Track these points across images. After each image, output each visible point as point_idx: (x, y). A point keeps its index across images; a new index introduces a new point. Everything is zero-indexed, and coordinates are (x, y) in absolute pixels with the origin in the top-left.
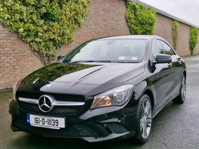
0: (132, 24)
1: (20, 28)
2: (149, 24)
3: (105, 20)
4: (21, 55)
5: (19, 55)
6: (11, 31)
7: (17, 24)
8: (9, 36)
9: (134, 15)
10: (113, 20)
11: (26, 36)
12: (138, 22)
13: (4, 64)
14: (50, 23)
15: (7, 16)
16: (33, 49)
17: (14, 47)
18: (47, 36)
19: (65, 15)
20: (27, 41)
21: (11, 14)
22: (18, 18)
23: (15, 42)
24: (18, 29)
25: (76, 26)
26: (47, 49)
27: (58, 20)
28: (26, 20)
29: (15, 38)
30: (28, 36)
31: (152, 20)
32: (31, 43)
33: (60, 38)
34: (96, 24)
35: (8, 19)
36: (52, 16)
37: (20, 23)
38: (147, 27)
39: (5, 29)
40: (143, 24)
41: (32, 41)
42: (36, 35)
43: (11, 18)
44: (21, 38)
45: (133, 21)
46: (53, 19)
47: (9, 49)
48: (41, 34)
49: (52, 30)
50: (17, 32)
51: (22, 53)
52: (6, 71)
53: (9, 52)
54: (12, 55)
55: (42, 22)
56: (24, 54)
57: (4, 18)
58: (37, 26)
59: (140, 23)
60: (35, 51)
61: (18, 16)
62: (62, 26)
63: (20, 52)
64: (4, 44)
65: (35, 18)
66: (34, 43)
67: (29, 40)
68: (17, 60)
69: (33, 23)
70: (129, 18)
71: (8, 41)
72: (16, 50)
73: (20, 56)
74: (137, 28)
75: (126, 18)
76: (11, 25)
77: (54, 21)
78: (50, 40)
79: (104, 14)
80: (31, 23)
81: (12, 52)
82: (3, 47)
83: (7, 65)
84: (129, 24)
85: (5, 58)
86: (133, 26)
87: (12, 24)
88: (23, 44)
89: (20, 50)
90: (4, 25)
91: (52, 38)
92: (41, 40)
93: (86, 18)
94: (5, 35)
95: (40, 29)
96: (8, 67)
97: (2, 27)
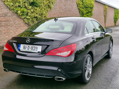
0: (80, 7)
1: (19, 11)
2: (90, 8)
3: (65, 5)
6: (13, 12)
7: (17, 8)
8: (12, 15)
9: (82, 2)
10: (69, 5)
11: (21, 15)
12: (84, 6)
13: (10, 31)
14: (35, 8)
15: (12, 4)
16: (25, 22)
17: (15, 21)
18: (33, 15)
19: (43, 3)
20: (22, 18)
21: (14, 3)
22: (18, 5)
23: (16, 18)
24: (17, 11)
25: (49, 10)
26: (33, 23)
27: (39, 6)
28: (21, 6)
29: (16, 16)
30: (22, 15)
31: (92, 5)
32: (24, 19)
33: (40, 16)
34: (60, 8)
35: (12, 5)
36: (36, 4)
37: (18, 8)
38: (89, 9)
40: (87, 8)
41: (25, 18)
42: (27, 15)
43: (14, 5)
44: (19, 16)
45: (81, 6)
46: (37, 5)
47: (12, 22)
48: (30, 14)
49: (36, 12)
50: (17, 13)
51: (19, 25)
52: (11, 35)
53: (12, 24)
54: (14, 26)
55: (30, 7)
56: (20, 25)
57: (10, 5)
58: (28, 9)
59: (85, 7)
60: (26, 24)
61: (17, 4)
62: (41, 9)
63: (18, 24)
64: (10, 20)
65: (26, 5)
66: (26, 19)
67: (23, 17)
68: (17, 29)
69: (26, 7)
70: (79, 4)
71: (12, 18)
72: (16, 23)
73: (18, 26)
74: (83, 10)
75: (77, 4)
76: (14, 9)
77: (37, 7)
78: (35, 17)
79: (65, 2)
80: (24, 8)
81: (14, 24)
83: (11, 31)
84: (79, 7)
85: (10, 27)
86: (81, 9)
88: (20, 20)
89: (18, 23)
90: (10, 9)
91: (36, 16)
92: (30, 18)
93: (54, 4)
94: (10, 15)
95: (29, 11)
97: (9, 10)
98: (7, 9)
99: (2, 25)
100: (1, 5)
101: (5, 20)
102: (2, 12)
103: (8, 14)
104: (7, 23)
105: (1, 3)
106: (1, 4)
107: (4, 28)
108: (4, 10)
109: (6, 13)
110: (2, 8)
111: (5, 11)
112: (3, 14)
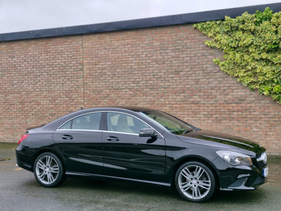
4: (277, 120)
5: (275, 119)
8: (259, 100)
13: (252, 129)
15: (252, 80)
17: (266, 111)
21: (259, 77)
22: (263, 80)
23: (268, 105)
29: (267, 102)
30: (280, 98)
35: (254, 82)
39: (254, 93)
43: (258, 81)
44: (276, 101)
47: (259, 113)
51: (279, 118)
52: (254, 136)
53: (258, 117)
54: (262, 120)
64: (252, 108)
68: (271, 125)
71: (258, 104)
72: (269, 115)
73: (275, 121)
81: (263, 116)
82: (251, 110)
83: (255, 129)
85: (252, 122)
87: (258, 87)
89: (275, 115)
94: (254, 99)
96: (256, 132)
97: (248, 91)
98: (244, 90)
99: (233, 118)
100: (232, 85)
101: (240, 108)
102: (233, 95)
103: (247, 97)
104: (244, 114)
105: (231, 80)
106: (233, 82)
107: (237, 122)
108: (238, 92)
109: (243, 96)
110: (233, 90)
112: (236, 99)
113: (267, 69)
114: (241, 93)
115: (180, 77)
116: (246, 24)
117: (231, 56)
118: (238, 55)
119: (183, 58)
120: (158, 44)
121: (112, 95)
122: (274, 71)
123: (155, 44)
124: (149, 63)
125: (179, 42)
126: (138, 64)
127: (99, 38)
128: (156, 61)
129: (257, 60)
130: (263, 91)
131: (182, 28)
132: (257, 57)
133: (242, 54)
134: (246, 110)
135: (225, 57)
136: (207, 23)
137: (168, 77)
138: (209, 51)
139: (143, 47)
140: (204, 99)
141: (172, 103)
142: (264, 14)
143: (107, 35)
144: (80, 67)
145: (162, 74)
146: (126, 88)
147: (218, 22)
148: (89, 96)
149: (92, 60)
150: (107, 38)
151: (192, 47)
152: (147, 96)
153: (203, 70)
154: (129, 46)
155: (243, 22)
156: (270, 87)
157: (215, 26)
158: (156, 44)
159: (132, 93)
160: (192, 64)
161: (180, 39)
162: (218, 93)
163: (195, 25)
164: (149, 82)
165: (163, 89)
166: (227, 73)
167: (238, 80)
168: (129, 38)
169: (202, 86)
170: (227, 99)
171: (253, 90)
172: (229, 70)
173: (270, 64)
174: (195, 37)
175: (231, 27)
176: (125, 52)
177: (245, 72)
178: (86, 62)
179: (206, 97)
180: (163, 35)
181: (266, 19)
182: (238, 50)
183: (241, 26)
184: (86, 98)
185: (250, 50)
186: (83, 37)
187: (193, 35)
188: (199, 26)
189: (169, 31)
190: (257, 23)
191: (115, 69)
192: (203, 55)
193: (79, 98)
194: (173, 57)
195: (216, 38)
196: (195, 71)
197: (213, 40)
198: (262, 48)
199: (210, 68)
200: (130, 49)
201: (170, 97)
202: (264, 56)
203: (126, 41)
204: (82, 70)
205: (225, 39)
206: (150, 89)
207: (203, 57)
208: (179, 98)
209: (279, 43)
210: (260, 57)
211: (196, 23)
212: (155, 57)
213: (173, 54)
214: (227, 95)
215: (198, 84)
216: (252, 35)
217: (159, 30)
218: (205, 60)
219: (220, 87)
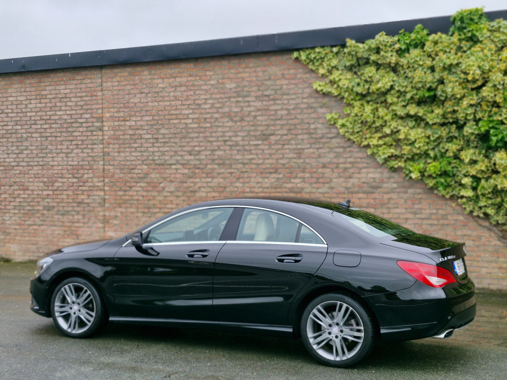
4: (435, 222)
5: (431, 222)
6: (405, 178)
7: (413, 165)
8: (403, 187)
15: (391, 151)
16: (466, 212)
17: (416, 206)
22: (409, 153)
23: (419, 197)
32: (460, 200)
35: (396, 157)
39: (395, 175)
44: (433, 189)
47: (404, 211)
51: (437, 219)
56: (446, 222)
63: (433, 217)
64: (392, 202)
71: (402, 195)
72: (421, 213)
73: (431, 225)
81: (410, 216)
82: (390, 206)
87: (402, 164)
88: (441, 202)
89: (431, 214)
92: (471, 194)
94: (395, 185)
97: (386, 171)
98: (379, 170)
100: (359, 160)
101: (372, 201)
102: (359, 179)
103: (384, 183)
104: (379, 211)
105: (357, 152)
106: (360, 155)
108: (368, 173)
109: (377, 180)
110: (360, 169)
111: (370, 175)
112: (366, 185)
113: (417, 133)
114: (373, 174)
115: (270, 145)
116: (382, 53)
117: (356, 110)
118: (368, 109)
119: (276, 110)
120: (233, 85)
121: (153, 176)
122: (429, 137)
123: (228, 86)
124: (217, 119)
125: (268, 83)
126: (198, 120)
127: (130, 74)
128: (230, 116)
129: (401, 118)
130: (410, 172)
131: (274, 59)
132: (401, 112)
133: (375, 106)
134: (382, 205)
135: (347, 111)
136: (317, 50)
137: (249, 145)
138: (320, 100)
139: (206, 91)
140: (311, 184)
141: (256, 190)
142: (413, 36)
143: (143, 68)
144: (98, 124)
145: (239, 139)
146: (177, 162)
147: (335, 50)
148: (112, 176)
149: (118, 112)
150: (145, 74)
151: (291, 92)
152: (213, 178)
153: (310, 134)
154: (183, 88)
155: (378, 51)
156: (422, 165)
157: (330, 56)
158: (230, 85)
159: (186, 171)
160: (290, 122)
161: (270, 79)
162: (335, 175)
163: (295, 54)
164: (218, 153)
165: (240, 166)
166: (349, 140)
167: (369, 152)
168: (183, 74)
169: (307, 161)
170: (349, 185)
171: (394, 170)
172: (353, 133)
173: (423, 124)
174: (296, 75)
175: (358, 59)
176: (176, 98)
177: (380, 138)
178: (108, 115)
179: (314, 180)
180: (241, 70)
181: (416, 46)
182: (369, 98)
183: (373, 57)
184: (107, 180)
185: (390, 99)
186: (103, 71)
187: (292, 71)
188: (303, 56)
189: (252, 62)
190: (400, 52)
191: (158, 130)
192: (310, 107)
193: (95, 180)
194: (259, 110)
195: (331, 77)
196: (296, 135)
197: (327, 80)
198: (409, 96)
199: (322, 130)
200: (185, 94)
201: (253, 180)
202: (413, 110)
203: (178, 80)
204: (101, 129)
205: (346, 80)
206: (219, 164)
207: (309, 111)
208: (267, 183)
209: (436, 89)
210: (405, 111)
211: (298, 50)
212: (226, 110)
213: (258, 104)
214: (350, 177)
215: (299, 158)
216: (392, 74)
217: (235, 62)
218: (313, 115)
219: (338, 164)
